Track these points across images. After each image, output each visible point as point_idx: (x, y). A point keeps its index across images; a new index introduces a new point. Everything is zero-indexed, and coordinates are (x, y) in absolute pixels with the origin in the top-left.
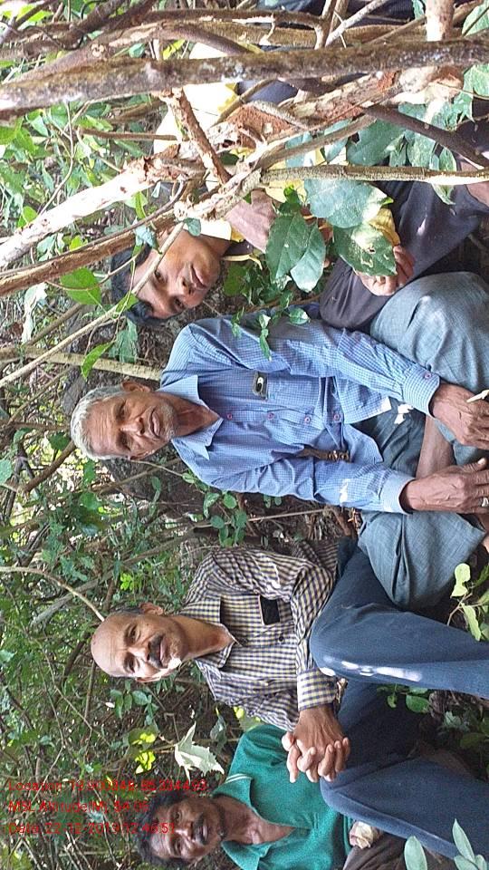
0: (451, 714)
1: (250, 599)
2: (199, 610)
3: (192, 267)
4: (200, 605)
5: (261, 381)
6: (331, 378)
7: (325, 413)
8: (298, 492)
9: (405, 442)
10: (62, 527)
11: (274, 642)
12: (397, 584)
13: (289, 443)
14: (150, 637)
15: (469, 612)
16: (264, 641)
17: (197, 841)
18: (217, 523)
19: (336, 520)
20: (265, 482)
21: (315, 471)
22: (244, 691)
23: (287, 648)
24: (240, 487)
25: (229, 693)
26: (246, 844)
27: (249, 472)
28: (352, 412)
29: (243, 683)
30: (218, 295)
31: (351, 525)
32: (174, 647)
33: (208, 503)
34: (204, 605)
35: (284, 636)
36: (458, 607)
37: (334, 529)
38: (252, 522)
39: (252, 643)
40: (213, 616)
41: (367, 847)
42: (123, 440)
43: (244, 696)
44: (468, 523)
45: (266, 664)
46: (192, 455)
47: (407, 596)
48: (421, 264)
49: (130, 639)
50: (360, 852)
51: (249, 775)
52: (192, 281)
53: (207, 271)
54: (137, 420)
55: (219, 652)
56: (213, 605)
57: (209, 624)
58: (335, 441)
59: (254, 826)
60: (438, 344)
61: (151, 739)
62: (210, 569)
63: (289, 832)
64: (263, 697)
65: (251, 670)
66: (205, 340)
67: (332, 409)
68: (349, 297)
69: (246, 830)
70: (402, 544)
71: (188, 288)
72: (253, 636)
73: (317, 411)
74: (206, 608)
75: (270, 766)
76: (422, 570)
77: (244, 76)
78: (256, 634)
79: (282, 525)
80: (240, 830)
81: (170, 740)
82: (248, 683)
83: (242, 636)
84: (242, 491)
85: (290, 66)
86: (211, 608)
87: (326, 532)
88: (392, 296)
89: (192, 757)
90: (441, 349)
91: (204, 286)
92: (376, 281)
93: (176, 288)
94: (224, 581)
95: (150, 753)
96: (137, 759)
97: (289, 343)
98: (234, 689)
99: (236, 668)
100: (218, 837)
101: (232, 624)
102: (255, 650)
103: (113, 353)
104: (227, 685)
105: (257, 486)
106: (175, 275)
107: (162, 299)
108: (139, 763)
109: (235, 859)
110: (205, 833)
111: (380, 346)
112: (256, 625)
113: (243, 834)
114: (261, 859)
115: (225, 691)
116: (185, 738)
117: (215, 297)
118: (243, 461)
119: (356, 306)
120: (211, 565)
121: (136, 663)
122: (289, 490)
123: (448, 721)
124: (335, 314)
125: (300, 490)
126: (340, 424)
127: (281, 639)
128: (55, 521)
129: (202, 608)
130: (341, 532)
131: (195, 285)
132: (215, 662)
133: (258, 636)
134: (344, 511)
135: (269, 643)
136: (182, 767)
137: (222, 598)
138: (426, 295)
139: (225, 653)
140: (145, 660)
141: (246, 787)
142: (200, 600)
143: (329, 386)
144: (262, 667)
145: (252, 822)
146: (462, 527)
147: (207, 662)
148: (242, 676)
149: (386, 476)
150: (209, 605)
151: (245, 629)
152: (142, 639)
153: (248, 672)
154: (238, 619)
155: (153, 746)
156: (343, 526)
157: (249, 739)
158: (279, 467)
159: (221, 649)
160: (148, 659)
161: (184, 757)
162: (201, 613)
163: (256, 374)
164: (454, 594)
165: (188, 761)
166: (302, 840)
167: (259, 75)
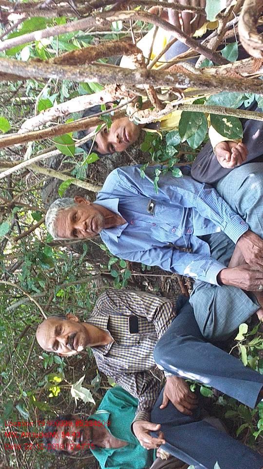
0: (222, 398)
1: (124, 318)
2: (96, 321)
3: (124, 129)
4: (97, 318)
5: (152, 205)
6: (190, 209)
7: (184, 228)
8: (162, 265)
9: (225, 250)
10: (31, 263)
11: (134, 344)
12: (207, 327)
13: (162, 241)
14: (69, 333)
15: (243, 349)
16: (129, 343)
17: (77, 443)
18: (114, 274)
19: (178, 282)
20: (144, 259)
21: (173, 255)
22: (115, 369)
23: (141, 348)
24: (131, 259)
25: (107, 369)
26: (101, 447)
27: (136, 252)
28: (198, 230)
29: (114, 364)
30: (135, 150)
31: (186, 288)
32: (81, 340)
33: (111, 262)
34: (100, 319)
35: (141, 342)
36: (237, 345)
37: (176, 286)
38: (133, 276)
39: (122, 343)
40: (103, 325)
41: (165, 460)
42: (75, 232)
43: (114, 372)
44: (251, 300)
45: (129, 355)
46: (108, 238)
47: (211, 334)
48: (252, 155)
49: (58, 333)
50: (161, 461)
51: (108, 411)
52: (122, 137)
53: (132, 133)
54: (84, 223)
55: (104, 346)
56: (105, 319)
57: (101, 329)
58: (186, 243)
59: (108, 438)
60: (254, 202)
61: (59, 380)
62: (104, 299)
63: (126, 445)
64: (125, 374)
65: (120, 357)
66: (125, 179)
67: (188, 226)
68: (209, 166)
69: (103, 440)
70: (213, 306)
71: (119, 140)
72: (123, 339)
73: (180, 227)
74: (100, 320)
75: (120, 408)
76: (221, 321)
77: (189, 85)
78: (125, 338)
79: (149, 279)
80: (100, 440)
81: (70, 382)
82: (117, 365)
83: (117, 338)
84: (132, 261)
85: (215, 84)
86: (103, 321)
87: (171, 287)
88: (233, 170)
89: (80, 393)
90: (255, 205)
91: (128, 141)
92: (225, 159)
93: (112, 138)
94: (111, 306)
95: (58, 388)
96: (51, 389)
97: (171, 188)
98: (109, 367)
99: (113, 355)
100: (89, 442)
101: (113, 331)
102: (124, 347)
103: (73, 173)
104: (106, 364)
105: (140, 259)
106: (114, 131)
107: (104, 142)
108: (51, 392)
109: (95, 454)
110: (82, 439)
111: (220, 198)
112: (126, 333)
113: (102, 442)
114: (109, 457)
115: (104, 367)
116: (78, 383)
117: (134, 151)
118: (135, 247)
119: (211, 172)
120: (105, 297)
121: (60, 346)
122: (157, 263)
123: (220, 401)
124: (199, 175)
125: (163, 264)
126: (191, 235)
127: (139, 343)
128: (28, 259)
129: (98, 320)
130: (179, 288)
131: (124, 139)
132: (102, 351)
133: (126, 340)
134: (183, 278)
135: (132, 344)
136: (74, 398)
137: (110, 316)
138: (253, 173)
139: (108, 348)
140: (65, 345)
141: (106, 418)
142: (98, 316)
143: (188, 214)
144: (127, 356)
145: (107, 436)
146: (247, 302)
147: (98, 350)
148: (115, 360)
149: (212, 263)
150: (102, 319)
151: (119, 334)
152: (65, 333)
153: (119, 358)
154: (117, 329)
155: (60, 384)
156: (181, 286)
157: (112, 392)
158: (153, 251)
159: (106, 344)
160: (67, 344)
161: (75, 392)
162: (97, 322)
163: (150, 201)
164: (237, 338)
165: (77, 395)
166: (132, 450)
167: (197, 86)
